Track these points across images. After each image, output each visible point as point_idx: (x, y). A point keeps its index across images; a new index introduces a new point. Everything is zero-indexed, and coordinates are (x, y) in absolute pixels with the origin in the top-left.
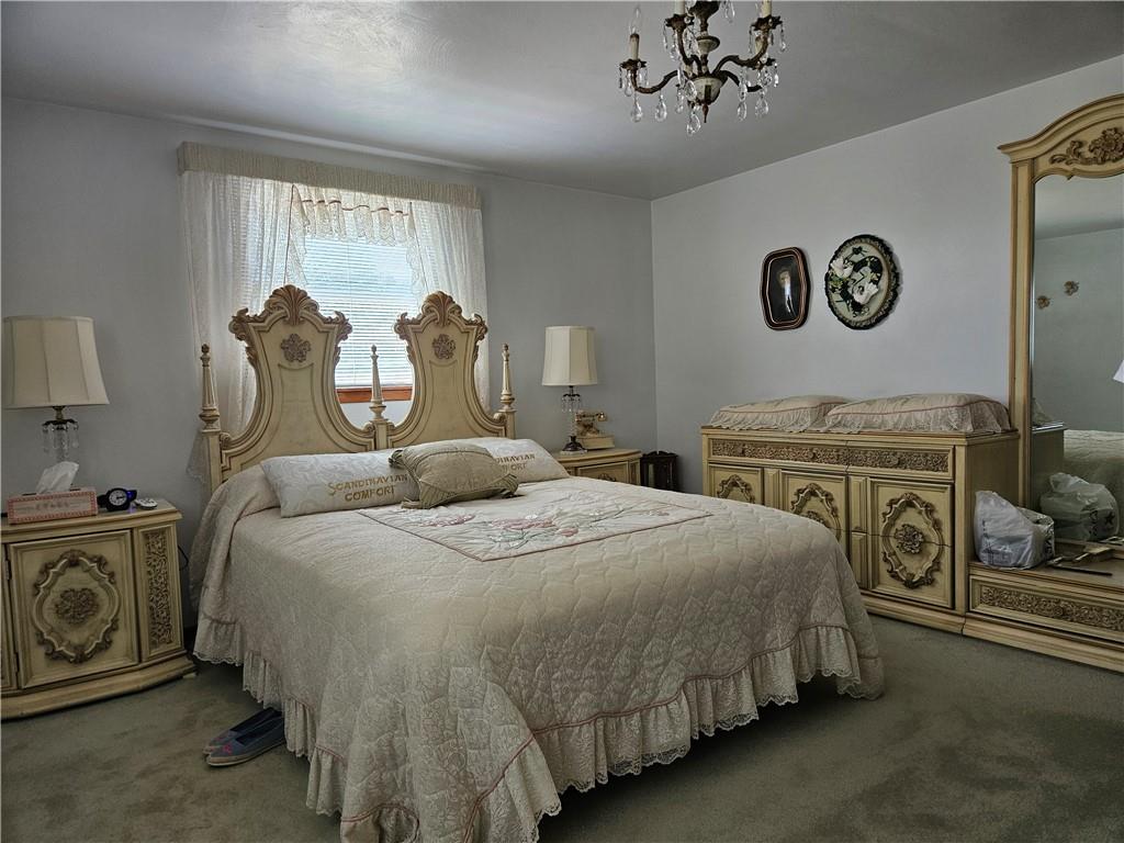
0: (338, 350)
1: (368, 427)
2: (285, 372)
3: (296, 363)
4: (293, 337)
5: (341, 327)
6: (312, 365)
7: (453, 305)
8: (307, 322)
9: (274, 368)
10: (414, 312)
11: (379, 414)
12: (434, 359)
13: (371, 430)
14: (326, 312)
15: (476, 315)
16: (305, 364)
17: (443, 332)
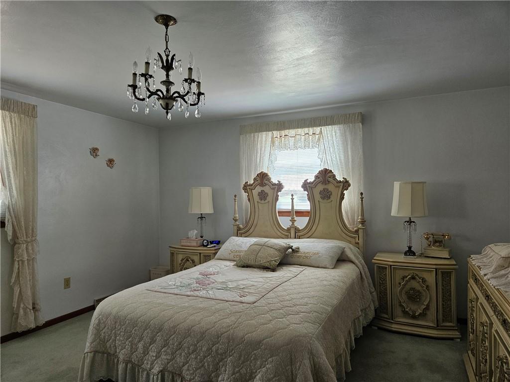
0: (278, 196)
1: (288, 229)
2: (259, 204)
3: (263, 201)
4: (262, 191)
5: (279, 187)
6: (269, 202)
7: (332, 174)
8: (267, 186)
9: (256, 203)
10: (311, 179)
11: (293, 223)
12: (321, 200)
13: (289, 230)
14: (274, 180)
15: (343, 178)
16: (266, 201)
17: (326, 187)
